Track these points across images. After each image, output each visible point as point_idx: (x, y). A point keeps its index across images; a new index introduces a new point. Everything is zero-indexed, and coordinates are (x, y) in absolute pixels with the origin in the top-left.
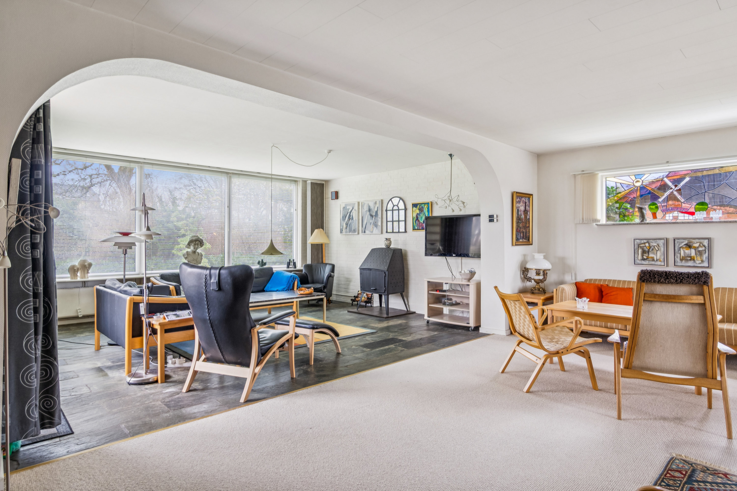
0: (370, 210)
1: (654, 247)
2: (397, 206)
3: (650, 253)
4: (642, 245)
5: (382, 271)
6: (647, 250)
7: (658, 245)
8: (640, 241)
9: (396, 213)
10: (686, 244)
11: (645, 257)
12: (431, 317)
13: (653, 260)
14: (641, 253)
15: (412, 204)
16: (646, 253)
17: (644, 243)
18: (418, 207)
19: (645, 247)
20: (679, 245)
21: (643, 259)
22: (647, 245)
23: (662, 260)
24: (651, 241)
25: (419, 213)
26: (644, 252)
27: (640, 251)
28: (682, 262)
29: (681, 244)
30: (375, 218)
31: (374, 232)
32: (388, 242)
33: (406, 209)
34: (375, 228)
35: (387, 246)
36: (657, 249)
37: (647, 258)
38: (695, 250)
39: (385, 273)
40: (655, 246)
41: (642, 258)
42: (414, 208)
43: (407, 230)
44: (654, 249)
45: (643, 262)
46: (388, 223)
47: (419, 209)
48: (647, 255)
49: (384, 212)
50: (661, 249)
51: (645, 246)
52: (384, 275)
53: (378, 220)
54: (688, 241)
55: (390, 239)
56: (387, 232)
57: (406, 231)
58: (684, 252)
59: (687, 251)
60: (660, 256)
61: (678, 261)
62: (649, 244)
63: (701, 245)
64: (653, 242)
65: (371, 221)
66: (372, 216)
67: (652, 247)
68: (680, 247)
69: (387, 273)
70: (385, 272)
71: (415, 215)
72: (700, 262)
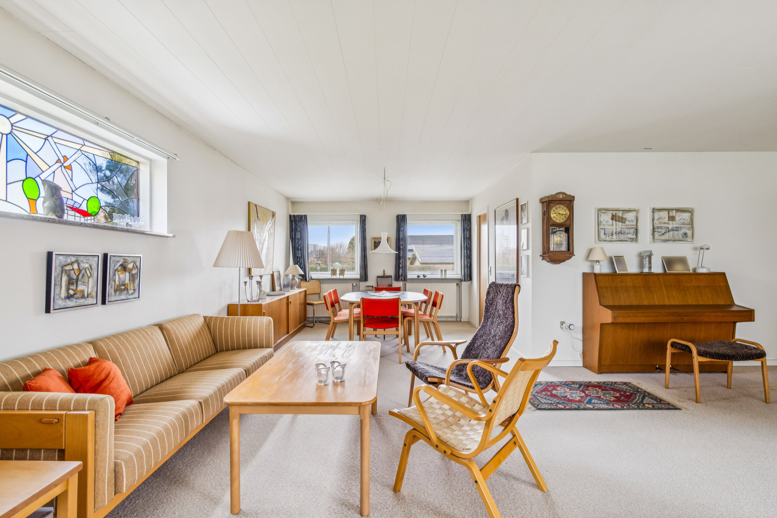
1: (85, 270)
3: (79, 283)
4: (68, 268)
6: (75, 277)
7: (90, 266)
8: (65, 260)
10: (121, 265)
11: (71, 292)
13: (83, 297)
14: (66, 285)
16: (73, 284)
17: (72, 264)
19: (72, 272)
20: (115, 266)
21: (69, 297)
22: (75, 266)
23: (94, 294)
24: (81, 258)
26: (70, 282)
27: (65, 279)
28: (115, 295)
29: (117, 265)
36: (89, 275)
37: (75, 294)
38: (129, 273)
40: (87, 269)
41: (66, 295)
44: (85, 274)
45: (69, 303)
48: (74, 287)
50: (93, 274)
51: (73, 269)
54: (124, 259)
58: (119, 277)
59: (122, 276)
60: (93, 287)
61: (111, 294)
62: (79, 264)
63: (135, 266)
64: (84, 261)
67: (83, 271)
68: (116, 270)
72: (132, 291)
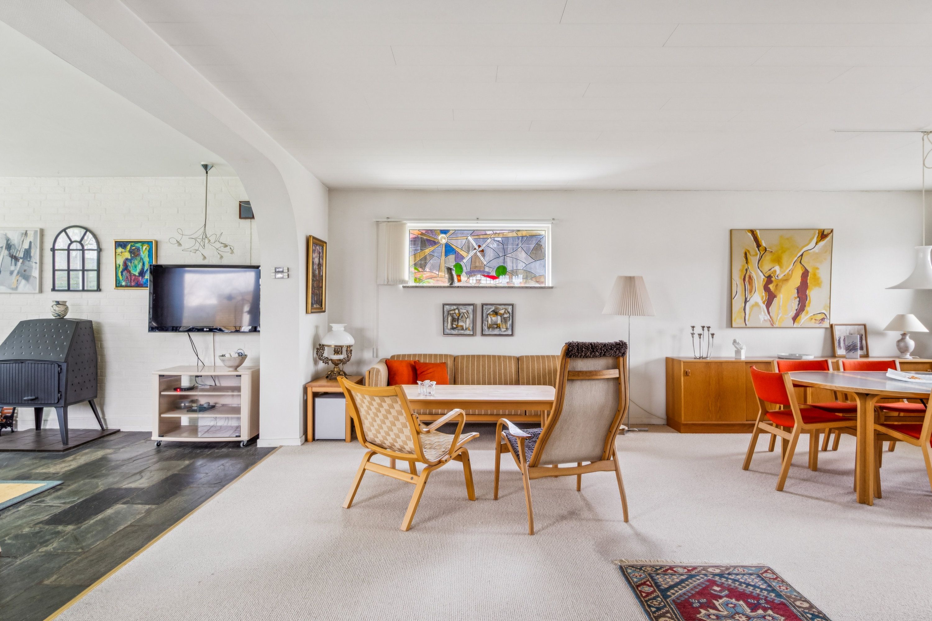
0: (9, 246)
1: (464, 314)
2: (80, 242)
3: (459, 321)
4: (451, 312)
5: (52, 363)
6: (456, 317)
7: (467, 311)
8: (449, 308)
9: (76, 256)
10: (493, 311)
11: (454, 326)
12: (166, 436)
13: (463, 329)
14: (451, 322)
15: (116, 242)
16: (455, 321)
17: (454, 310)
18: (129, 247)
19: (455, 314)
20: (487, 312)
21: (453, 328)
22: (457, 311)
23: (471, 328)
24: (461, 307)
25: (129, 257)
26: (453, 320)
27: (450, 318)
28: (489, 331)
29: (489, 311)
30: (23, 263)
31: (20, 289)
32: (62, 308)
33: (99, 250)
34: (23, 282)
35: (59, 315)
36: (467, 317)
37: (457, 327)
38: (501, 317)
39: (59, 366)
40: (465, 313)
41: (451, 327)
42: (120, 250)
43: (102, 287)
44: (464, 316)
45: (453, 332)
46: (56, 272)
47: (131, 252)
48: (456, 323)
49: (48, 254)
50: (470, 316)
51: (455, 313)
52: (57, 369)
53: (31, 267)
54: (495, 307)
55: (65, 302)
56: (54, 289)
57: (99, 289)
58: (491, 319)
59: (493, 318)
60: (469, 324)
61: (485, 329)
62: (459, 310)
63: (506, 312)
64: (463, 308)
65: (13, 268)
66: (15, 258)
67: (462, 314)
68: (488, 314)
69: (64, 366)
70: (60, 364)
71: (120, 261)
72: (505, 329)
